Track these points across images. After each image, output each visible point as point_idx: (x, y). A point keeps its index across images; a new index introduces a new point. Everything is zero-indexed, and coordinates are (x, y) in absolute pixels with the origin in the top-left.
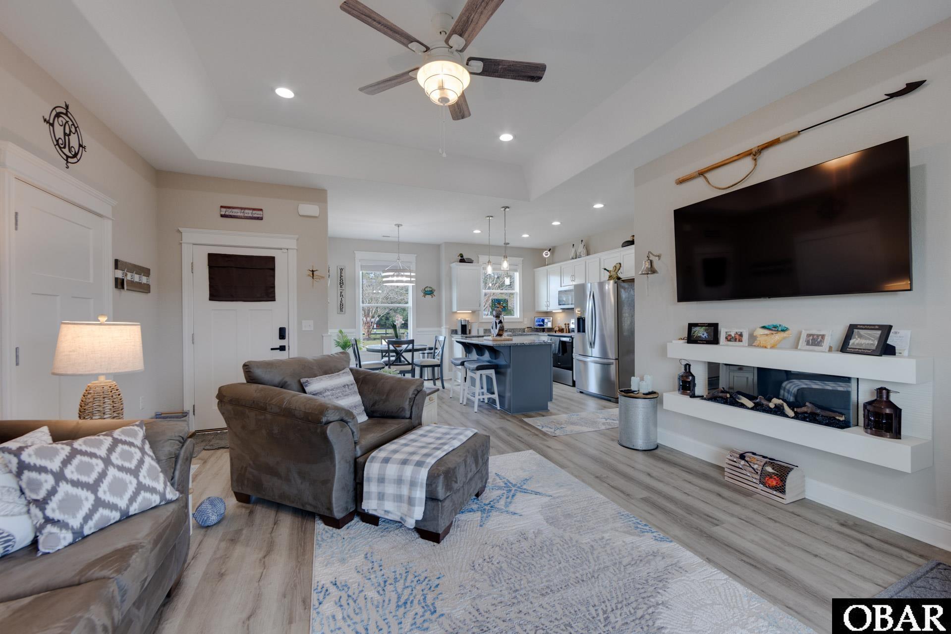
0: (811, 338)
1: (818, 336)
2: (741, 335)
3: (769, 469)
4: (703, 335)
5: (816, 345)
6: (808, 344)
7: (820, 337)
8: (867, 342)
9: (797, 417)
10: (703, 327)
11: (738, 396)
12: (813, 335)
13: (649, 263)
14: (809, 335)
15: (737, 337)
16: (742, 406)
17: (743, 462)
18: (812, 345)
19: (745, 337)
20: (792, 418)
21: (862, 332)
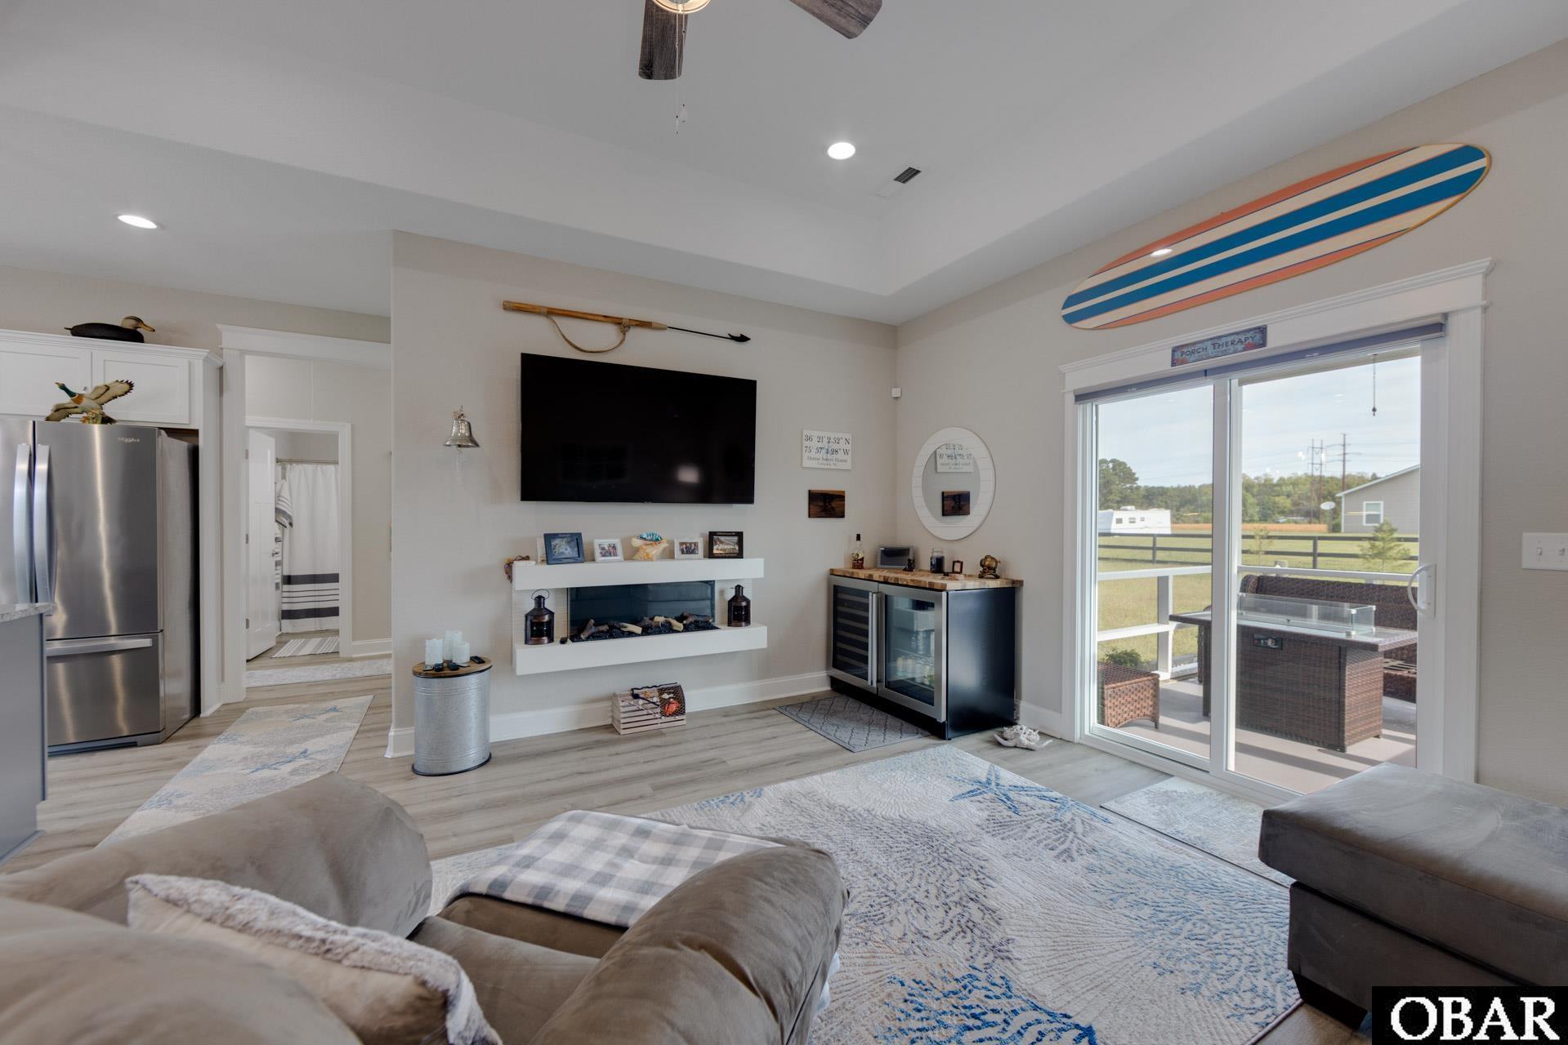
0: (684, 546)
1: (691, 544)
2: (614, 547)
3: (666, 696)
4: (566, 550)
5: (691, 553)
6: (683, 552)
7: (693, 545)
8: (729, 547)
9: (687, 629)
10: (565, 540)
11: (622, 624)
12: (686, 543)
13: (467, 427)
14: (682, 544)
15: (611, 550)
16: (631, 634)
17: (641, 702)
18: (687, 553)
19: (619, 550)
20: (682, 631)
21: (722, 538)
